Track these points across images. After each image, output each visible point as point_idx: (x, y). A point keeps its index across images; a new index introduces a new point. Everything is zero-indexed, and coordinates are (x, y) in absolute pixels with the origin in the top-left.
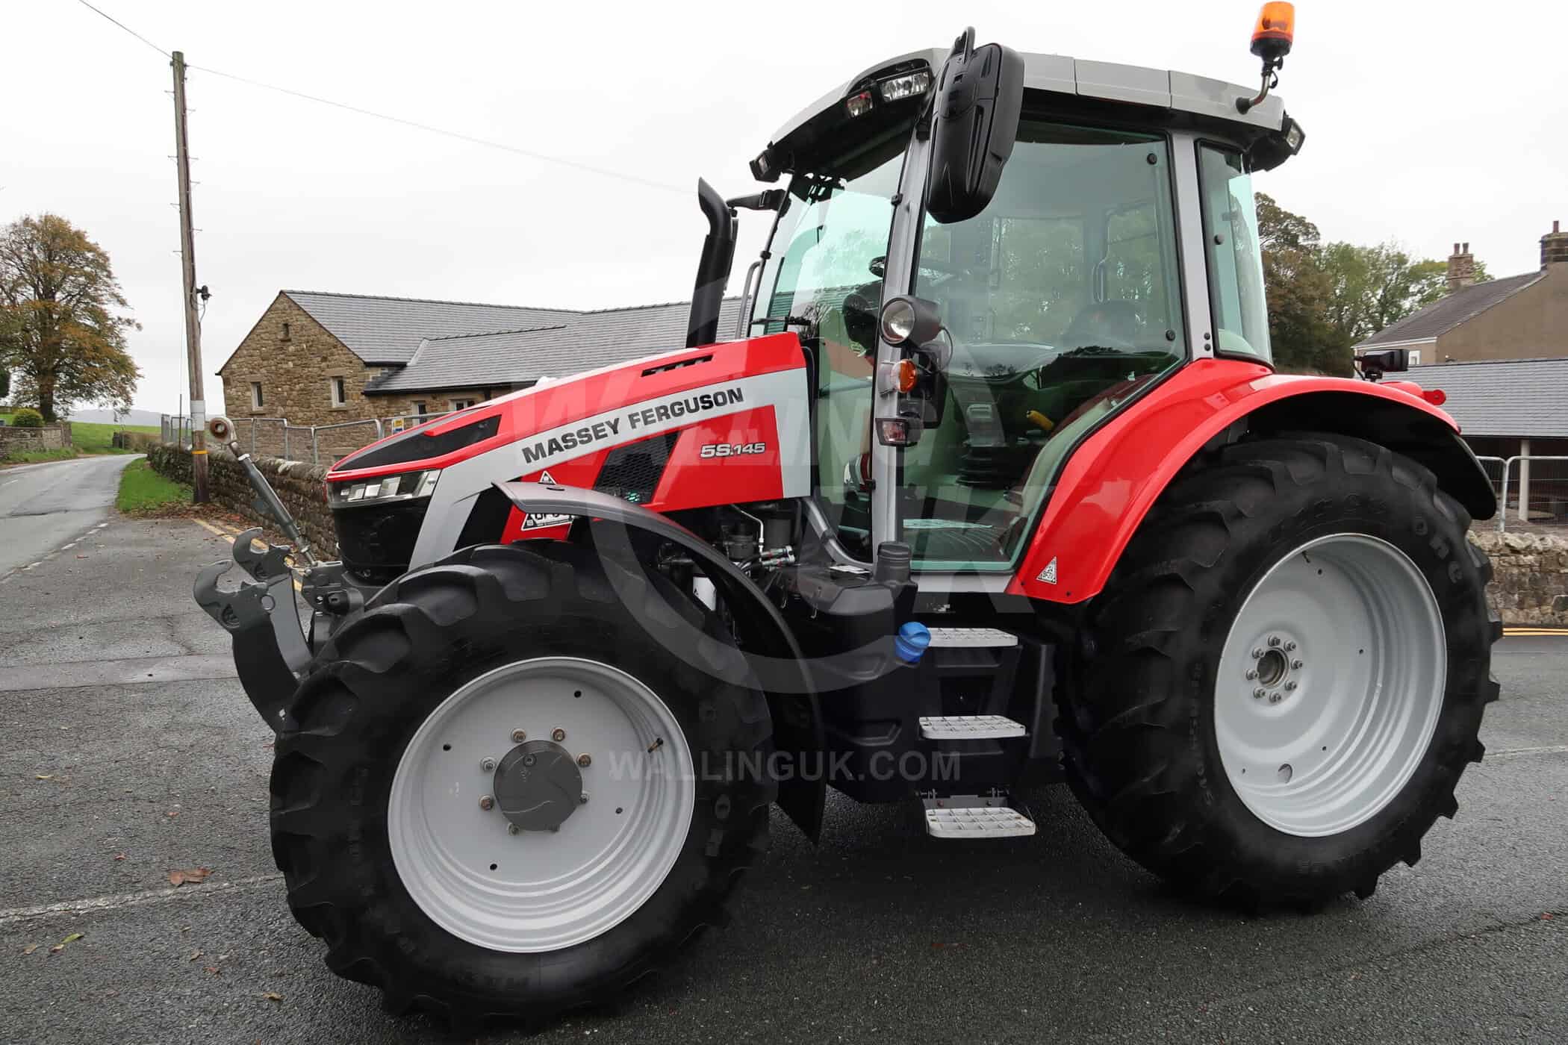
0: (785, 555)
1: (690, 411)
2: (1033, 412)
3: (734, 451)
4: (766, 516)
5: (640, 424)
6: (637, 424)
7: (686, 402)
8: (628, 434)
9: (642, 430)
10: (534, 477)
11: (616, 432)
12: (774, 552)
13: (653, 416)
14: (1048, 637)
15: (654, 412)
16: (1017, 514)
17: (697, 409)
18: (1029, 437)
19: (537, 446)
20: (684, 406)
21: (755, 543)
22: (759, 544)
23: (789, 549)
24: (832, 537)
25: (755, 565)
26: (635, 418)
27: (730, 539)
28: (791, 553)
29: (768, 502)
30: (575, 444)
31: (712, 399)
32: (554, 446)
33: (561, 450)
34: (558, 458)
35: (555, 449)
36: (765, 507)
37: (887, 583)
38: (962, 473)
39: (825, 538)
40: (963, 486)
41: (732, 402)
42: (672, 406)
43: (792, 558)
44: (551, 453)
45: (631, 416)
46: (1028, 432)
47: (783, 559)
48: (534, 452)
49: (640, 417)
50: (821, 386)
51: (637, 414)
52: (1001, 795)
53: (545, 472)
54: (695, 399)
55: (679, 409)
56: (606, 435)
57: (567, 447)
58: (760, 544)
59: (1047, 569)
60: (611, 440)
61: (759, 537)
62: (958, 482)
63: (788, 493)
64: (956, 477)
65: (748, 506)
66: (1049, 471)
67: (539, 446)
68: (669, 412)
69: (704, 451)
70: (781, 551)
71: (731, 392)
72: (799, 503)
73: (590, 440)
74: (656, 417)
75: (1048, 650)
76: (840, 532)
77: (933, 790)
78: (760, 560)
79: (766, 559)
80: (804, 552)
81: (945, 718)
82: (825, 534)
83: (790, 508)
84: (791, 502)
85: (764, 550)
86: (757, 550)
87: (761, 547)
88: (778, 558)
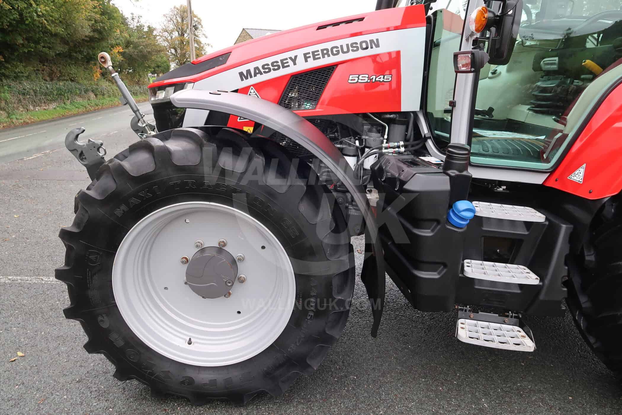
0: (399, 147)
1: (344, 52)
2: (588, 61)
3: (371, 80)
4: (390, 122)
5: (310, 60)
6: (308, 59)
7: (342, 46)
8: (302, 66)
9: (312, 64)
10: (244, 91)
11: (295, 64)
12: (392, 144)
13: (319, 54)
14: (568, 218)
15: (320, 52)
16: (561, 131)
17: (348, 51)
18: (581, 79)
19: (247, 71)
20: (340, 49)
21: (382, 138)
22: (384, 139)
23: (402, 143)
24: (430, 138)
25: (380, 151)
26: (307, 56)
27: (367, 135)
28: (402, 146)
29: (391, 113)
30: (270, 71)
31: (359, 45)
32: (257, 72)
33: (261, 74)
34: (260, 79)
35: (258, 73)
36: (388, 116)
37: (449, 172)
38: (532, 104)
39: (426, 139)
41: (372, 48)
42: (332, 48)
43: (402, 149)
44: (255, 76)
45: (305, 55)
46: (582, 76)
47: (397, 149)
48: (245, 74)
49: (311, 55)
50: (436, 39)
51: (309, 53)
52: (515, 317)
53: (252, 87)
54: (347, 45)
55: (336, 51)
56: (288, 66)
57: (265, 72)
59: (576, 172)
60: (292, 69)
61: (384, 135)
62: (529, 109)
63: (404, 108)
64: (528, 107)
65: (379, 115)
67: (248, 71)
68: (330, 53)
69: (351, 78)
70: (396, 144)
71: (372, 41)
72: (412, 115)
73: (279, 68)
74: (321, 56)
75: (567, 228)
76: (435, 135)
77: (468, 307)
78: (384, 148)
79: (386, 148)
80: (413, 146)
81: (484, 262)
82: (427, 136)
83: (406, 118)
84: (406, 114)
85: (387, 143)
86: (382, 142)
87: (385, 141)
88: (394, 148)
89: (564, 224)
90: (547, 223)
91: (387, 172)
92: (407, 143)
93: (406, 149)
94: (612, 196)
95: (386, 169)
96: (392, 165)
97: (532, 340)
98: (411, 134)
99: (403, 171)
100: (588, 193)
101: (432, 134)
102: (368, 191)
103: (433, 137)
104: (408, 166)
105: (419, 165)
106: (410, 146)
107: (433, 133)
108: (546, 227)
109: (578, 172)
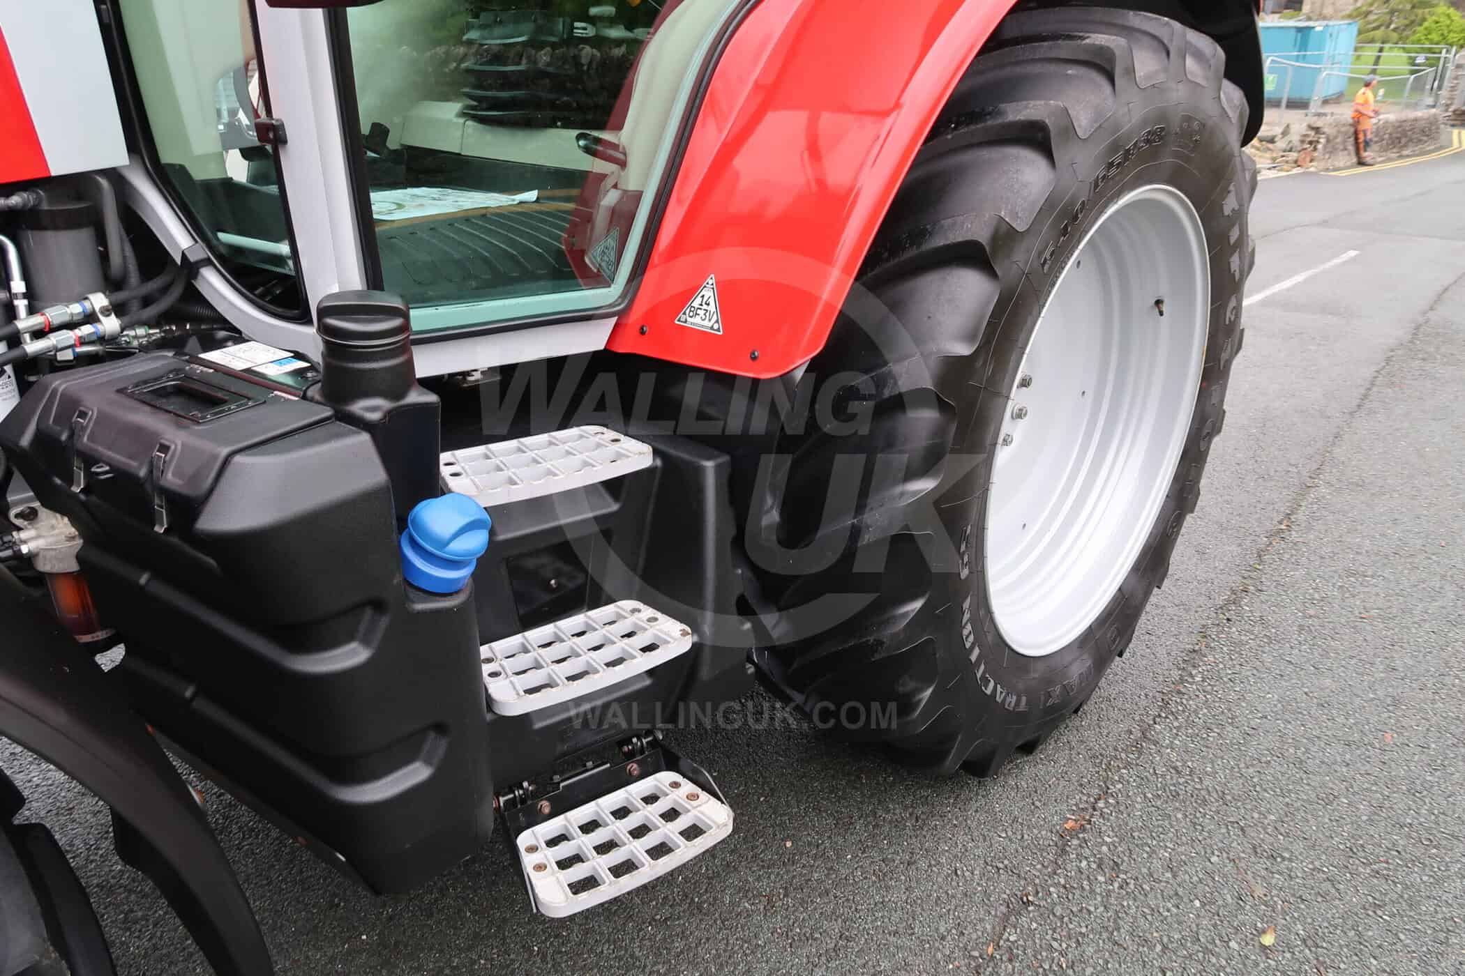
0: (90, 318)
4: (16, 224)
12: (56, 313)
16: (615, 181)
18: (592, 20)
22: (13, 296)
23: (99, 301)
24: (207, 262)
25: (17, 350)
28: (106, 312)
29: (11, 188)
37: (357, 408)
38: (465, 97)
39: (190, 269)
40: (470, 123)
43: (111, 324)
46: (593, 11)
47: (86, 330)
58: (16, 296)
59: (695, 303)
61: (8, 278)
62: (463, 114)
63: (62, 160)
64: (456, 107)
66: (675, 91)
70: (75, 308)
72: (104, 182)
75: (718, 468)
76: (223, 250)
77: (525, 784)
78: (27, 337)
79: (38, 334)
80: (146, 302)
81: (527, 634)
82: (192, 258)
83: (79, 198)
84: (78, 184)
85: (32, 311)
86: (11, 313)
87: (21, 304)
88: (70, 325)
89: (708, 459)
90: (659, 463)
91: (90, 460)
92: (121, 296)
93: (127, 319)
94: (813, 359)
95: (78, 446)
96: (96, 422)
97: (719, 799)
98: (124, 257)
99: (164, 448)
100: (751, 361)
101: (211, 247)
102: (17, 516)
103: (220, 258)
104: (180, 419)
105: (223, 402)
106: (135, 306)
107: (215, 242)
108: (658, 475)
109: (698, 300)
